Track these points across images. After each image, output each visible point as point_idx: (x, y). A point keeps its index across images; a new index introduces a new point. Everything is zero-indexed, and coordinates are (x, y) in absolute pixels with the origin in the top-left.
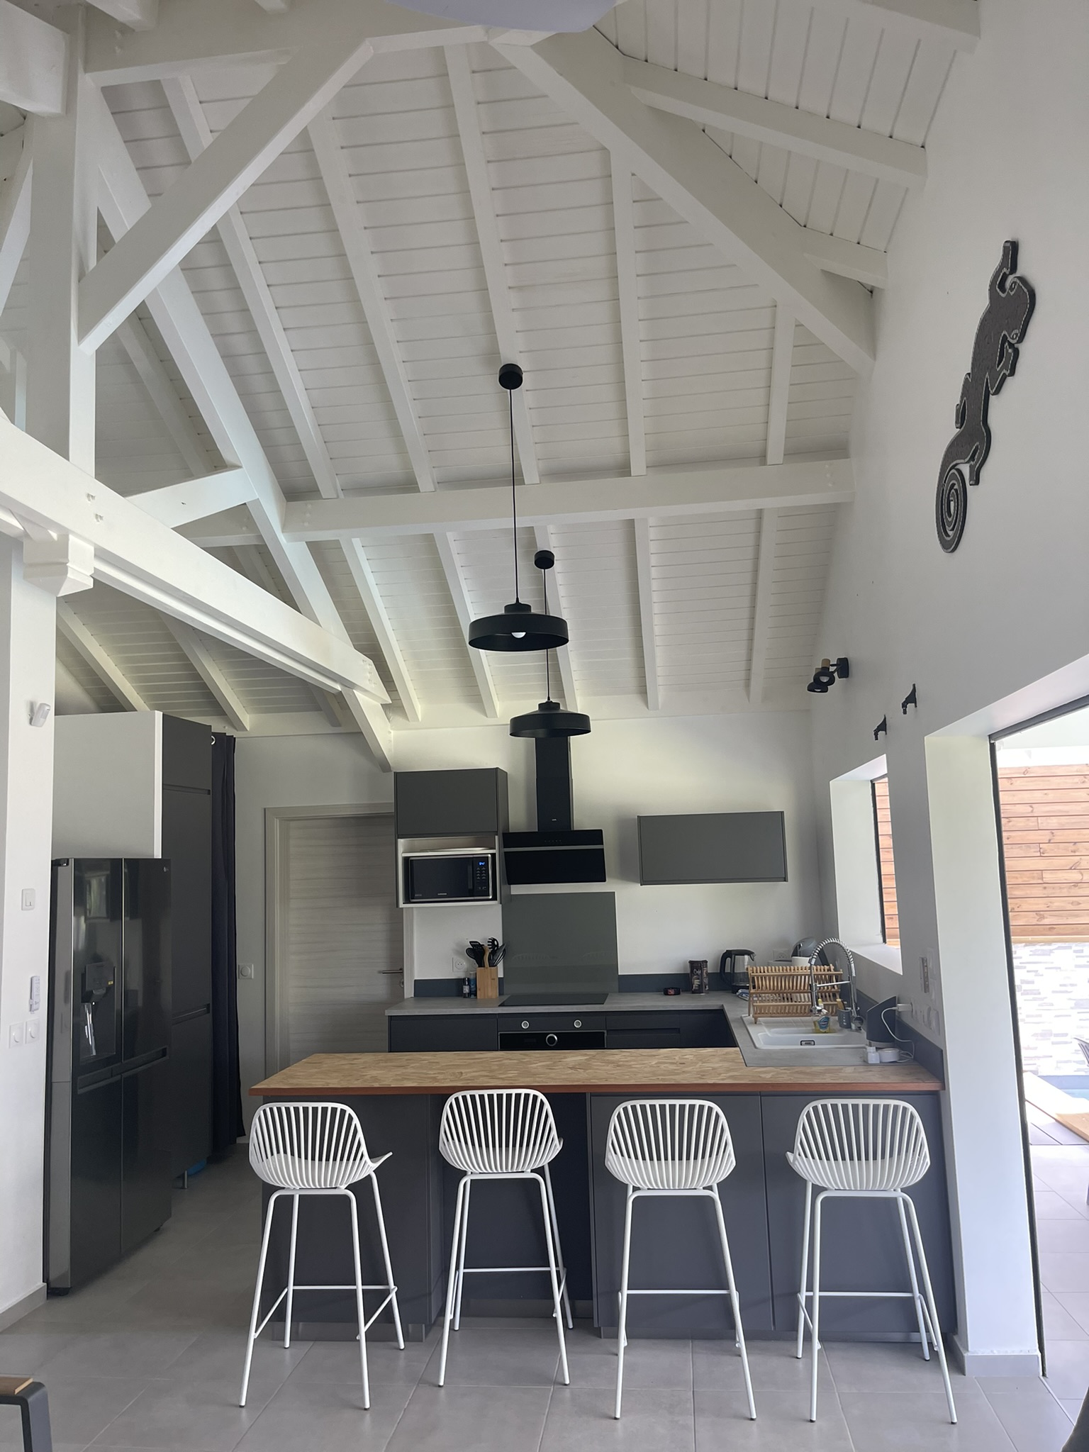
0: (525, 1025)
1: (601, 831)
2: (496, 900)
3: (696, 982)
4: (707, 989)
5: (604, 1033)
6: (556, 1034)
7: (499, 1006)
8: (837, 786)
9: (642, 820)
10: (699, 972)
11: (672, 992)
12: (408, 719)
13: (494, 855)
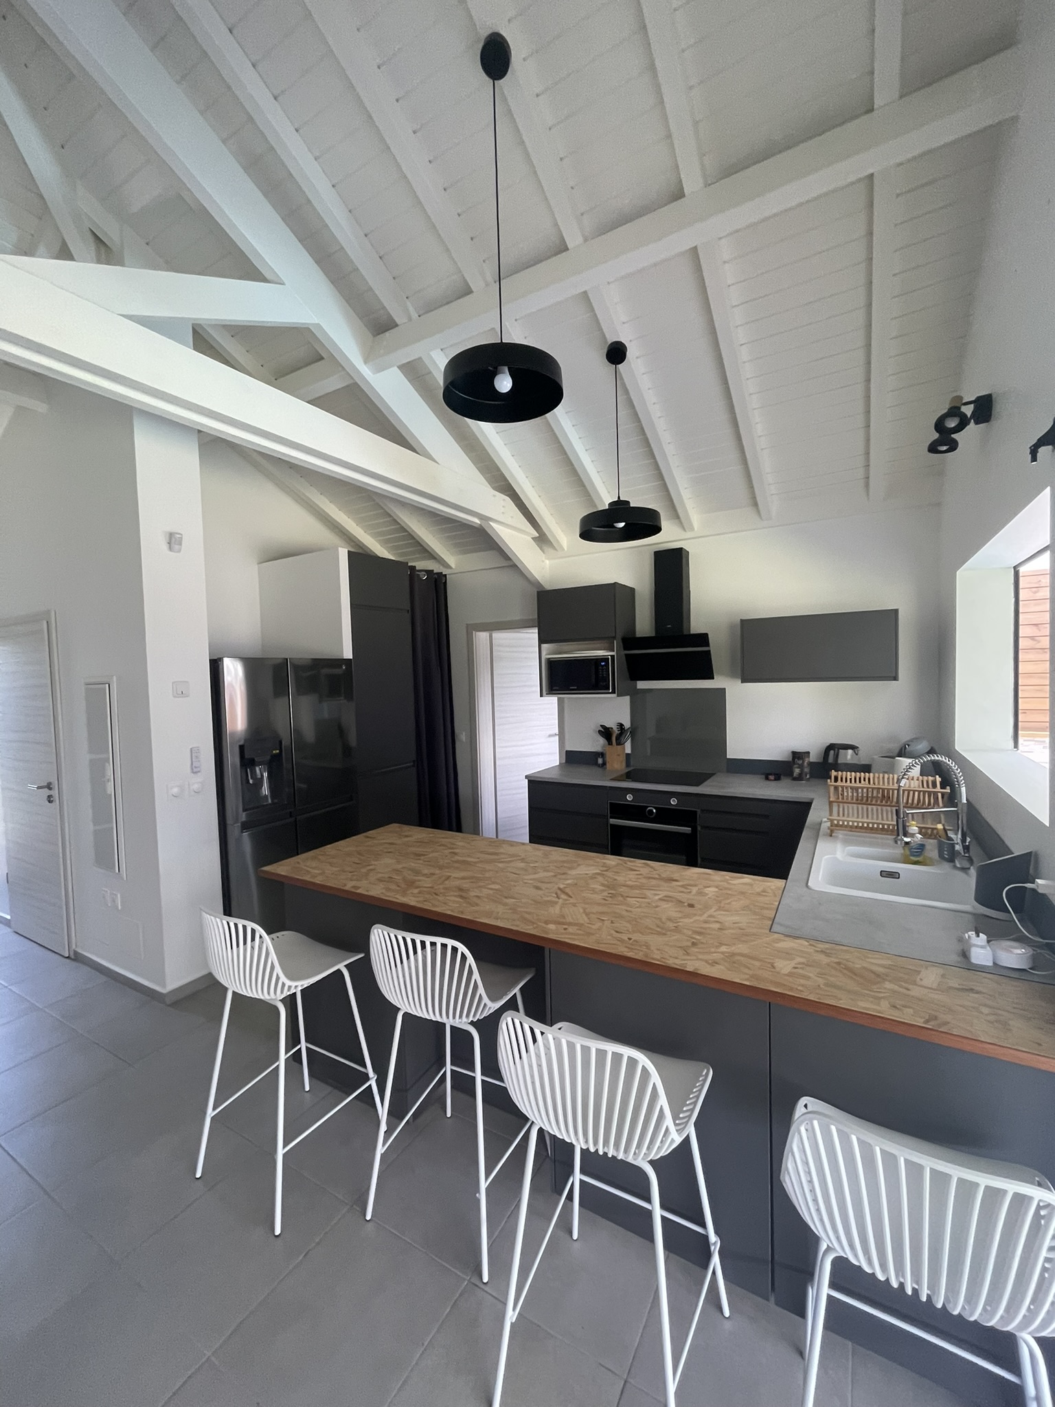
0: (629, 797)
1: (707, 635)
2: (615, 693)
3: (797, 771)
4: (808, 777)
5: (696, 812)
6: (655, 808)
7: (611, 780)
8: (965, 576)
9: (744, 623)
10: (800, 762)
11: (772, 777)
12: (556, 550)
13: (613, 657)
